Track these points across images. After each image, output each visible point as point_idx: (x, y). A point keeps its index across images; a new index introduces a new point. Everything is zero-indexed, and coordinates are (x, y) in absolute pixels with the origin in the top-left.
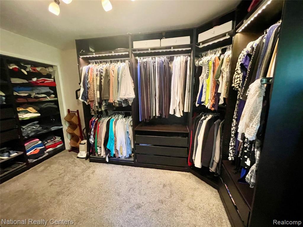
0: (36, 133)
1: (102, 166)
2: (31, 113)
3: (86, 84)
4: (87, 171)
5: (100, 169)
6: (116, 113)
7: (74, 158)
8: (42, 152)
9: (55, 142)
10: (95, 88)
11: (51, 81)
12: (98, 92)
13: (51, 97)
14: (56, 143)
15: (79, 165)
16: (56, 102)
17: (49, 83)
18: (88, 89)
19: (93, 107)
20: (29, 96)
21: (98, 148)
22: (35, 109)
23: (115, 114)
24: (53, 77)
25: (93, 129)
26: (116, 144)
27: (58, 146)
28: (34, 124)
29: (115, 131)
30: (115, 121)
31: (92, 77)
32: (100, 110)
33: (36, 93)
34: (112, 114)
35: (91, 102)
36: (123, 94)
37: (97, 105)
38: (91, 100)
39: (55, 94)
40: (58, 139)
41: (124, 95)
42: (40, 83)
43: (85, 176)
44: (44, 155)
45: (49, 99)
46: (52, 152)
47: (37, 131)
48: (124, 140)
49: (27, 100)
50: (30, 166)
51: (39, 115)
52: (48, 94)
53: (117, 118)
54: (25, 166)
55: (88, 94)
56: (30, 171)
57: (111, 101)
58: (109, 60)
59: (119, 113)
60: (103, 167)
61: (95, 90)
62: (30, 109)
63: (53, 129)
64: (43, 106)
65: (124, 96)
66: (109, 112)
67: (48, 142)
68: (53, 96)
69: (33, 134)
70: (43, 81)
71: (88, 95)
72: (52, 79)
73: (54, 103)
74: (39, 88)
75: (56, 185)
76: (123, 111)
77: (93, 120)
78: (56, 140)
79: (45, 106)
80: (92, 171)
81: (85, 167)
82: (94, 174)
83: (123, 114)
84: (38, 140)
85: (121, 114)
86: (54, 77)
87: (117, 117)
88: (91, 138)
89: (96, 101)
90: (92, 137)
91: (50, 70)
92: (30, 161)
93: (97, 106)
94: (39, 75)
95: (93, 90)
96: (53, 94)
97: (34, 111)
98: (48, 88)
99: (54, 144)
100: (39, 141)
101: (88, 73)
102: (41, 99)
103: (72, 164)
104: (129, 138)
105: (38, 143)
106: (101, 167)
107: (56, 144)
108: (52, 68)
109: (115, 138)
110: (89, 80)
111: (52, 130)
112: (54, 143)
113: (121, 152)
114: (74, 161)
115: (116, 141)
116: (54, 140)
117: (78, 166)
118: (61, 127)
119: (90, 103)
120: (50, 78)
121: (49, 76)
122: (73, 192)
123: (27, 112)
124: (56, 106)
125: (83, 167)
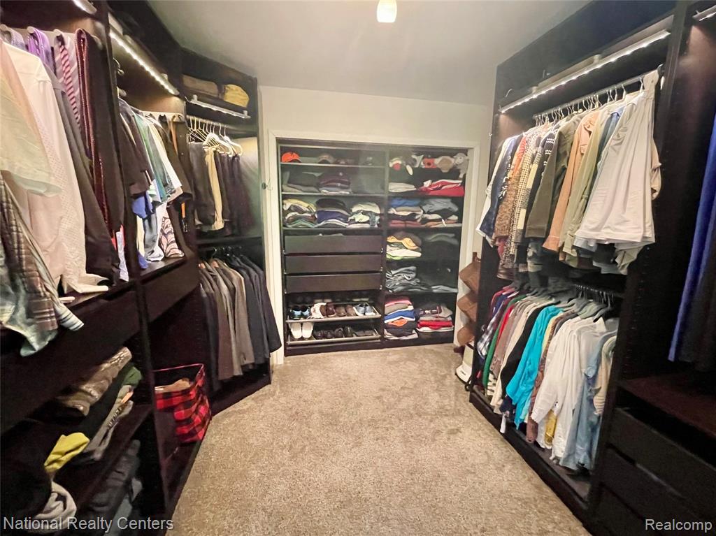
0: (405, 289)
1: (486, 434)
2: (407, 249)
3: (498, 189)
4: (445, 419)
5: (472, 437)
6: (579, 290)
7: (450, 371)
8: (409, 328)
9: (437, 317)
10: (520, 199)
11: (454, 186)
12: (524, 212)
13: (449, 222)
14: (439, 321)
15: (444, 393)
16: (457, 233)
17: (450, 188)
18: (500, 201)
19: (502, 255)
20: (412, 217)
21: (491, 377)
22: (414, 242)
23: (572, 294)
24: (461, 176)
25: (493, 320)
26: (535, 396)
27: (443, 329)
28: (409, 270)
29: (546, 351)
30: (561, 318)
31: (520, 166)
32: (521, 270)
33: (426, 211)
34: (565, 292)
35: (499, 241)
36: (592, 223)
37: (513, 251)
38: (501, 235)
39: (460, 214)
40: (445, 313)
41: (593, 226)
42: (434, 190)
43: (432, 425)
44: (410, 335)
45: (444, 224)
46: (428, 336)
47: (408, 286)
48: (571, 401)
49: (406, 223)
50: (384, 344)
51: (419, 255)
52: (445, 214)
53: (574, 309)
54: (379, 341)
55: (495, 218)
56: (381, 352)
57: (551, 245)
58: (597, 95)
59: (591, 296)
60: (484, 436)
61: (519, 204)
62: (407, 241)
63: (438, 289)
64: (432, 238)
65: (593, 230)
66: (550, 281)
67: (425, 314)
68: (455, 218)
69: (400, 288)
70: (440, 186)
71: (495, 221)
72: (460, 179)
73: (453, 235)
74: (432, 201)
75: (383, 402)
76: (605, 288)
77: (504, 294)
78: (441, 315)
79: (435, 238)
80: (453, 427)
81: (450, 405)
82: (452, 437)
83: (606, 303)
84: (408, 302)
85: (598, 301)
86: (465, 176)
87: (575, 306)
88: (482, 342)
89: (513, 239)
90: (486, 338)
91: (459, 159)
92: (387, 335)
93: (513, 256)
94: (435, 174)
95: (511, 206)
96: (455, 214)
97: (412, 245)
98: (449, 200)
99: (436, 321)
100: (409, 305)
101: (512, 155)
102: (429, 224)
103: (436, 381)
104: (591, 401)
105: (407, 308)
106: (480, 432)
107: (439, 324)
108: (464, 155)
109: (540, 373)
110: (509, 175)
111: (435, 291)
112: (435, 319)
113: (549, 435)
114: (444, 377)
115: (537, 384)
116: (437, 313)
117: (441, 393)
118: (454, 290)
119: (497, 243)
120: (457, 178)
121: (454, 173)
122: (388, 440)
123: (401, 246)
124: (455, 242)
125: (446, 402)
